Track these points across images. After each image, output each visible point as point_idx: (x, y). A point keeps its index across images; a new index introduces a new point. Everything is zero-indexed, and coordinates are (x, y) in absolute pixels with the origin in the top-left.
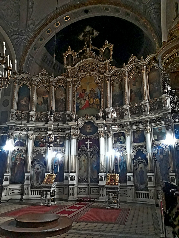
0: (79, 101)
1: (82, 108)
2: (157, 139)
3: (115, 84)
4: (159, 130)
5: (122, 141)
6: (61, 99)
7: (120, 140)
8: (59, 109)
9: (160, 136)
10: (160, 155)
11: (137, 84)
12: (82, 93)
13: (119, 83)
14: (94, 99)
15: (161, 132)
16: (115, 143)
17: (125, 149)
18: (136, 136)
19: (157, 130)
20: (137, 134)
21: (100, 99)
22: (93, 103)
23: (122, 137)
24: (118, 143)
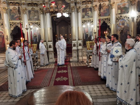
7: (88, 15)
15: (125, 7)
16: (83, 17)
19: (121, 5)
20: (103, 9)
24: (86, 17)
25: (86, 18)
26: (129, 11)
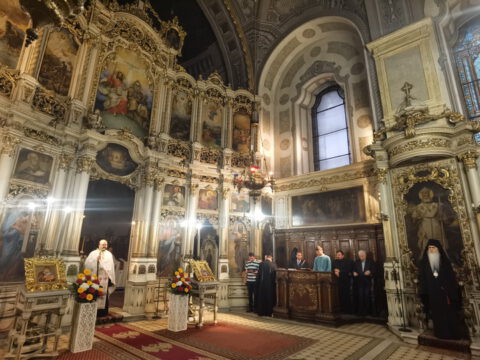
0: (105, 91)
1: (111, 110)
3: (179, 98)
6: (62, 60)
8: (50, 81)
11: (216, 119)
12: (115, 76)
13: (186, 100)
14: (138, 103)
16: (165, 203)
17: (183, 216)
21: (150, 111)
22: (135, 111)
23: (179, 195)
25: (171, 206)
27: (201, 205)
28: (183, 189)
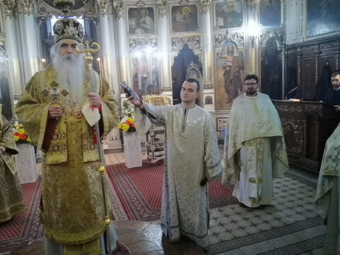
2: (222, 24)
4: (229, 7)
5: (148, 27)
9: (230, 20)
10: (226, 56)
15: (233, 11)
16: (131, 31)
17: (156, 44)
18: (179, 17)
19: (225, 7)
20: (181, 13)
23: (148, 19)
24: (138, 31)
26: (244, 23)
27: (175, 27)
28: (150, 11)
